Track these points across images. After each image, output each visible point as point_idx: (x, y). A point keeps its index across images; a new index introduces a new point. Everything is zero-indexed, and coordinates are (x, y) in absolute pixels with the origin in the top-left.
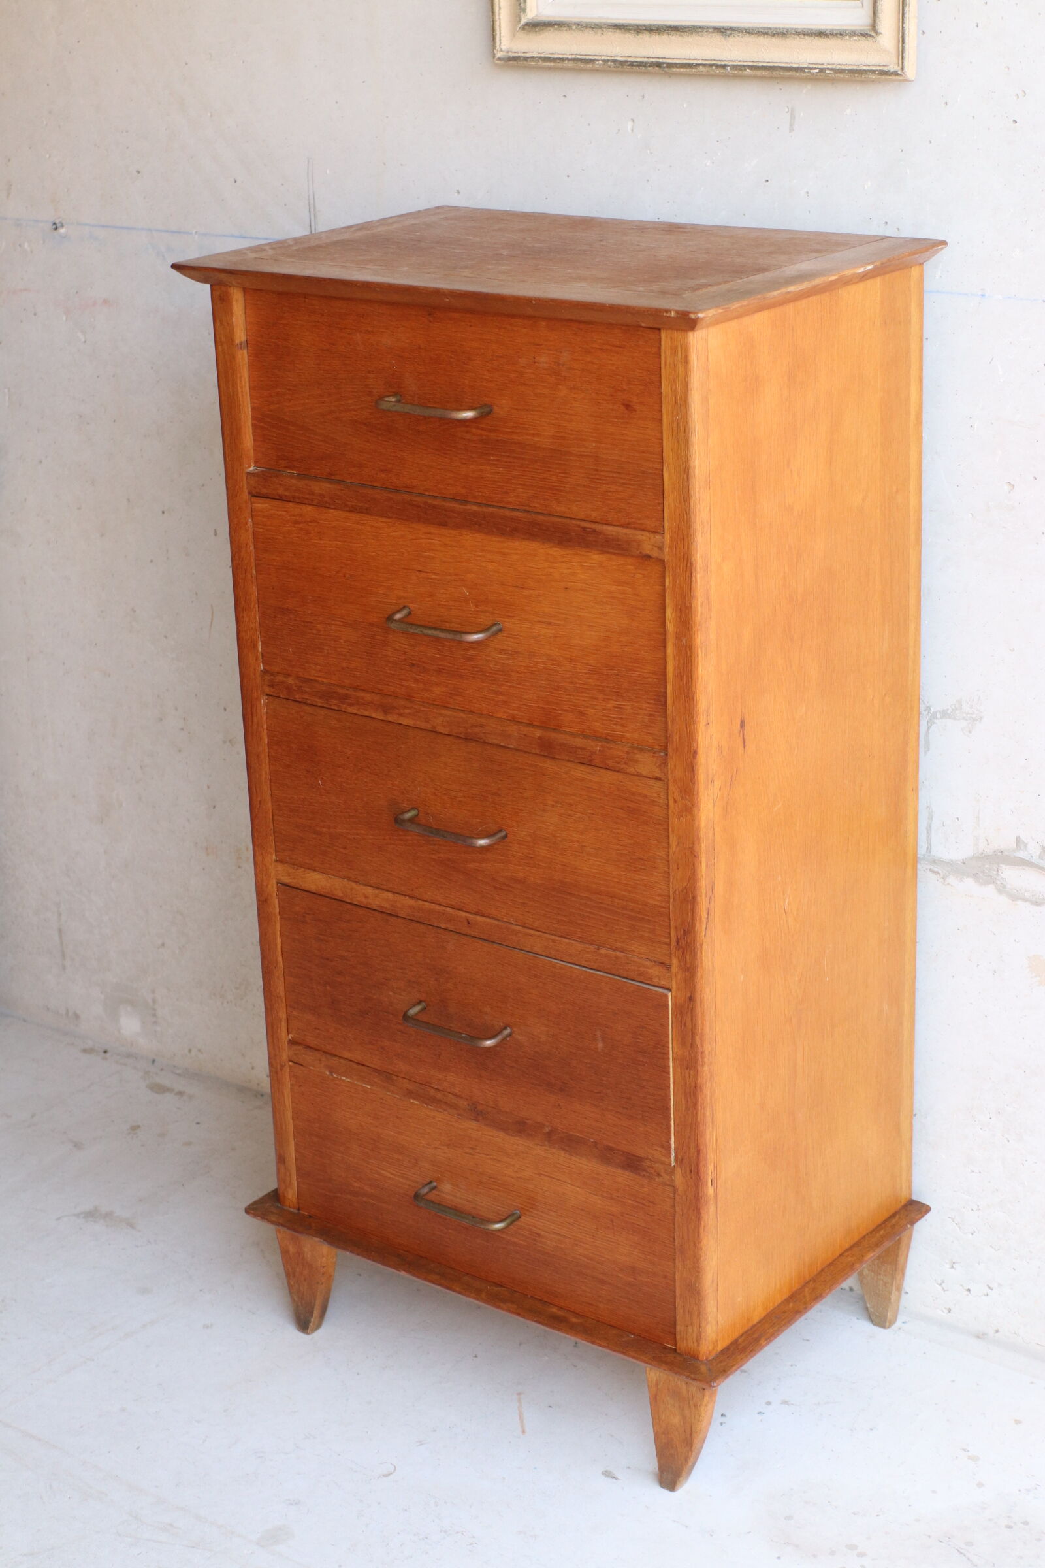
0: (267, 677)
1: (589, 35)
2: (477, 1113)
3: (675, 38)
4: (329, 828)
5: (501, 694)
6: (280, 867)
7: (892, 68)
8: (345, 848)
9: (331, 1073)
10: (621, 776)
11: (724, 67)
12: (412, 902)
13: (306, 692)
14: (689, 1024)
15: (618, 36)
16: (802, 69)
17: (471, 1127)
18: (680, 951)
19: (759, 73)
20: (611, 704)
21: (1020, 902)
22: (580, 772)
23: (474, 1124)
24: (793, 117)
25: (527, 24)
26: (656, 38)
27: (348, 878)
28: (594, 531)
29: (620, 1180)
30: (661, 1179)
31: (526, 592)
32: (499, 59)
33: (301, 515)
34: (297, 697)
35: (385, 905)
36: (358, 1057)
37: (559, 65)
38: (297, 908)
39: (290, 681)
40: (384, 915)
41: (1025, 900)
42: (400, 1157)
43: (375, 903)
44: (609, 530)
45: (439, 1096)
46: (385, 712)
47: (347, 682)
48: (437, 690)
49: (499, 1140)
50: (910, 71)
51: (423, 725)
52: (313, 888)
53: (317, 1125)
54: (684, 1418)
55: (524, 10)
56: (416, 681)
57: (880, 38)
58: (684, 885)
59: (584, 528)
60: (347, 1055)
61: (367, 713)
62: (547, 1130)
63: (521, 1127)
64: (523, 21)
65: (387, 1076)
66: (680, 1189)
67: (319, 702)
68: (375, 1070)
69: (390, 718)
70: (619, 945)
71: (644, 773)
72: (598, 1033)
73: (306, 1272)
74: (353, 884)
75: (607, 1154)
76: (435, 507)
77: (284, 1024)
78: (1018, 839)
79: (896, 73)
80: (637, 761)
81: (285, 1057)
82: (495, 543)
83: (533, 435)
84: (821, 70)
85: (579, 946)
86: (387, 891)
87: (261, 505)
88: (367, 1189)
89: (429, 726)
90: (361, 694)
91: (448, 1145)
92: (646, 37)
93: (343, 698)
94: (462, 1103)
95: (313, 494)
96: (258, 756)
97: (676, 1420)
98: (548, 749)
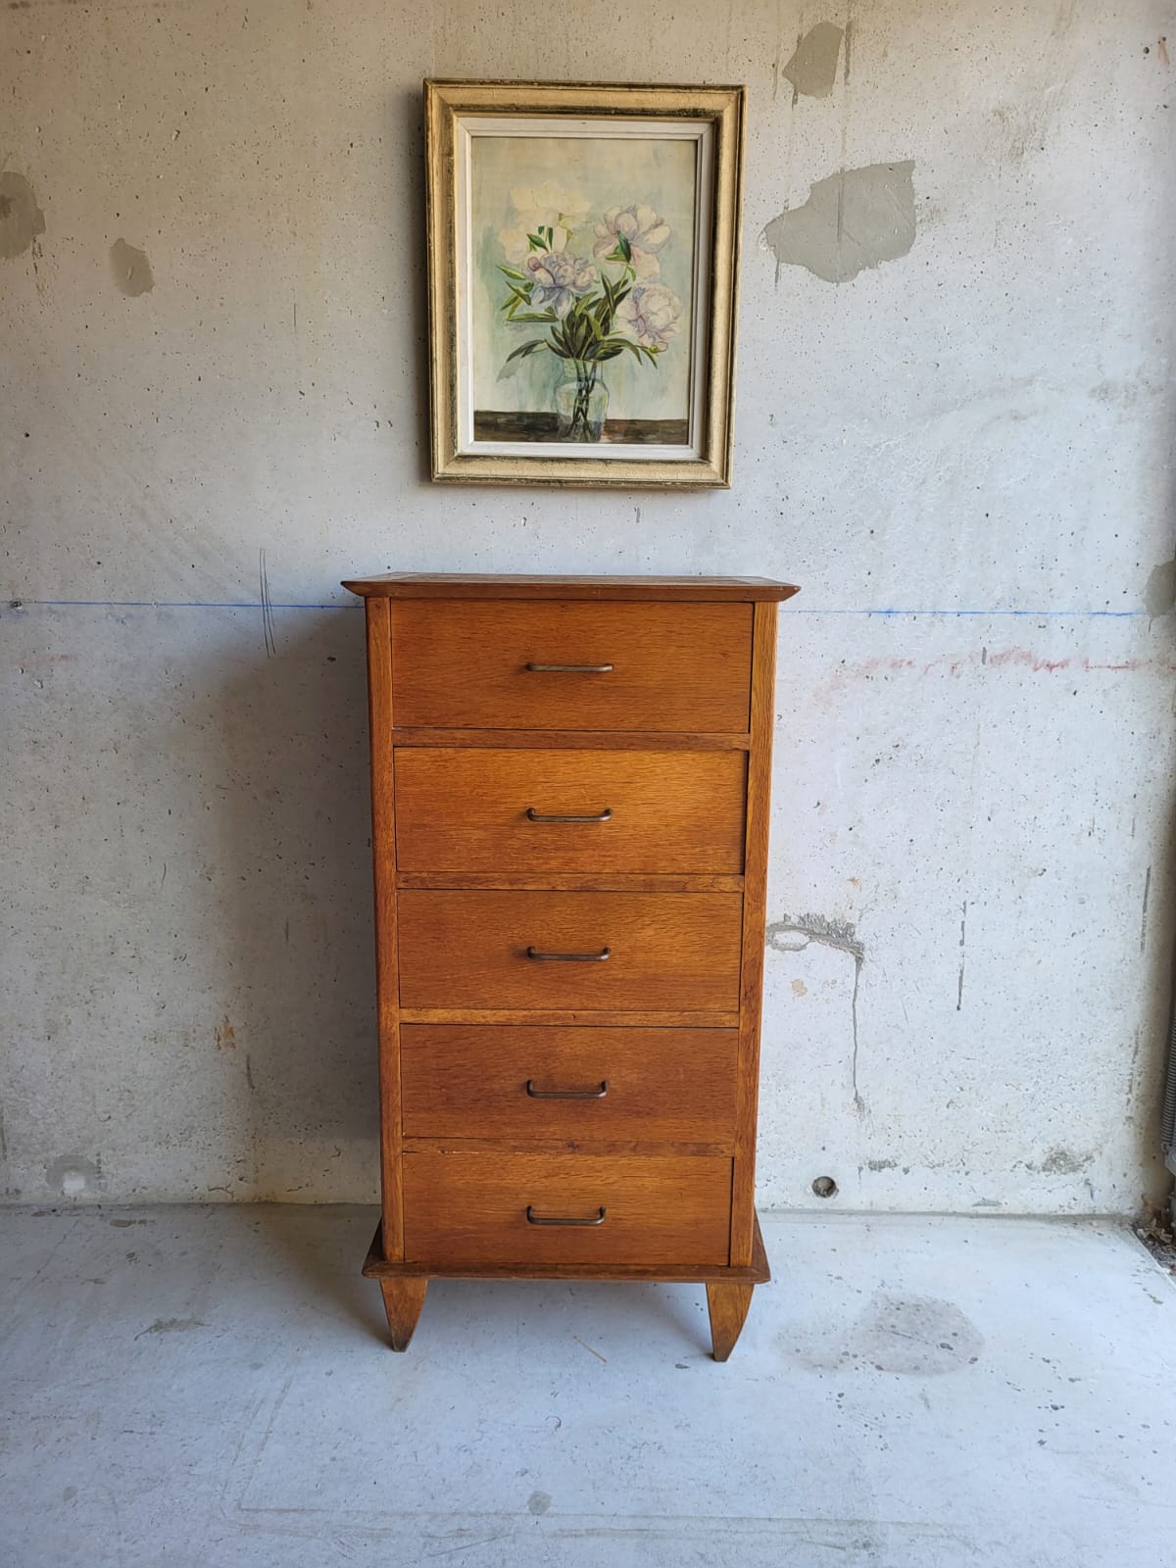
0: (402, 876)
1: (505, 464)
2: (573, 1147)
3: (571, 465)
4: (452, 974)
5: (609, 856)
6: (404, 1011)
7: (720, 481)
8: (466, 986)
9: (443, 1152)
10: (706, 896)
11: (606, 482)
12: (525, 1013)
13: (439, 881)
14: (751, 1047)
15: (528, 464)
16: (660, 483)
17: (567, 1159)
18: (747, 1002)
19: (629, 485)
20: (697, 850)
21: (787, 952)
22: (672, 898)
23: (569, 1157)
24: (639, 515)
25: (459, 456)
26: (556, 465)
27: (468, 1008)
28: (696, 737)
29: (689, 1163)
30: (723, 1155)
31: (632, 785)
32: (438, 479)
33: (440, 756)
34: (430, 886)
35: (500, 1019)
36: (469, 1134)
37: (484, 482)
38: (418, 1039)
39: (424, 875)
40: (501, 1027)
41: (790, 950)
42: (502, 1196)
43: (491, 1020)
44: (707, 736)
45: (542, 1143)
46: (511, 884)
47: (475, 869)
48: (554, 863)
49: (589, 1162)
50: (730, 483)
51: (545, 887)
52: (435, 1021)
53: (426, 1193)
54: (736, 1309)
55: (456, 447)
56: (538, 858)
57: (712, 464)
58: (753, 956)
59: (688, 737)
60: (458, 1135)
61: (494, 887)
62: (633, 1144)
63: (612, 1148)
64: (456, 455)
65: (496, 1141)
66: (738, 1158)
67: (451, 886)
68: (485, 1139)
69: (515, 887)
70: (697, 1007)
71: (726, 890)
72: (681, 1070)
73: (407, 1306)
74: (475, 1011)
75: (681, 1148)
76: (564, 736)
77: (399, 1127)
78: (785, 915)
79: (722, 484)
80: (721, 883)
81: (399, 1150)
82: (611, 756)
83: (647, 680)
84: (673, 483)
85: (667, 1014)
86: (503, 1009)
87: (401, 753)
88: (471, 1227)
89: (549, 887)
90: (491, 875)
91: (545, 1177)
92: (549, 465)
93: (473, 880)
94: (560, 1144)
95: (456, 739)
96: (389, 934)
97: (730, 1312)
98: (650, 888)
